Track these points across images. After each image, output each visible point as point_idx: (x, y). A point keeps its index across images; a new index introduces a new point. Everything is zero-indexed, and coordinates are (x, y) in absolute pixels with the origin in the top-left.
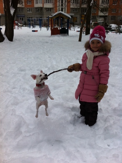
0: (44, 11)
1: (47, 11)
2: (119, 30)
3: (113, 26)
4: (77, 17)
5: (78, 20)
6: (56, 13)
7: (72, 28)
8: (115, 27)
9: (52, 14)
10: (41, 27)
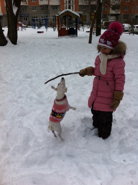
0: (50, 10)
1: (53, 9)
2: (132, 30)
3: (126, 26)
4: (86, 16)
5: (88, 19)
6: (63, 11)
7: (81, 29)
8: (128, 27)
9: (59, 12)
10: (47, 28)
